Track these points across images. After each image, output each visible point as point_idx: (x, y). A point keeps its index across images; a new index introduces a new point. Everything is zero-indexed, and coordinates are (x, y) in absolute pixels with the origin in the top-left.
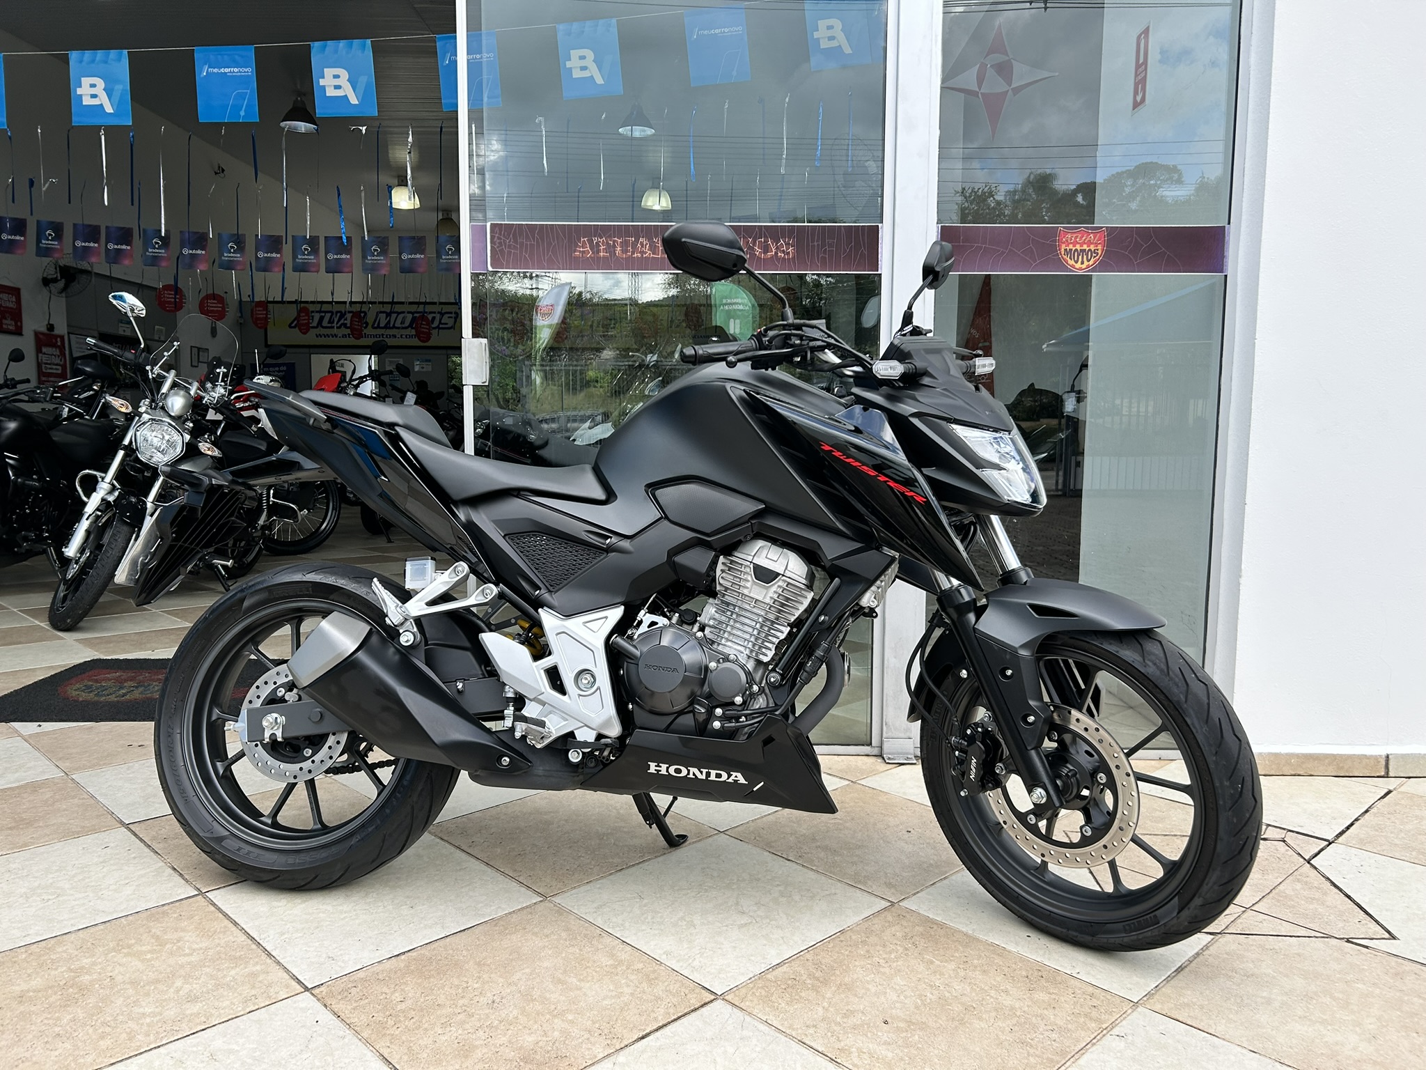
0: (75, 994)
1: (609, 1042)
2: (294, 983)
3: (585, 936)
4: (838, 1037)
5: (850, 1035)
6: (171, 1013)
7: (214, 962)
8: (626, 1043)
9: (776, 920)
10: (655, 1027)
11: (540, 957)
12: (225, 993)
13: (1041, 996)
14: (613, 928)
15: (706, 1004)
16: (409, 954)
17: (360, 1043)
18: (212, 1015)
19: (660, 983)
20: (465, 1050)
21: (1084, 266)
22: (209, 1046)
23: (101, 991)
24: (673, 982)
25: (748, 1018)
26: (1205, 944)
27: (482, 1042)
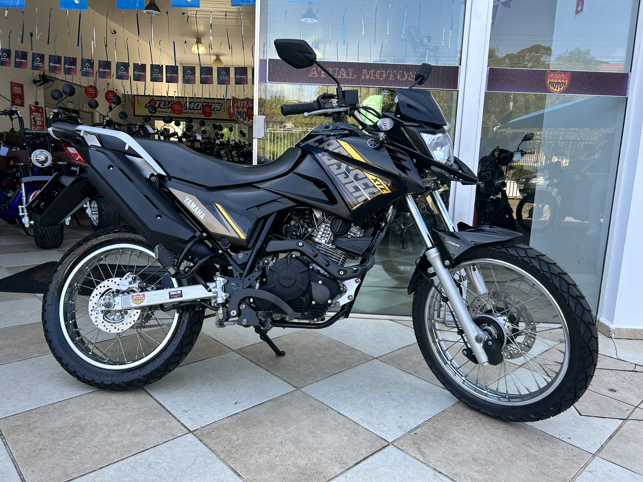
0: (79, 430)
1: (341, 465)
2: (184, 428)
3: (320, 409)
4: (453, 468)
5: (458, 467)
6: (126, 442)
7: (144, 416)
8: (350, 466)
9: (411, 404)
10: (362, 458)
11: (300, 420)
12: (152, 432)
13: (547, 449)
14: (333, 405)
15: (384, 447)
16: (237, 415)
17: (220, 461)
18: (146, 444)
19: (361, 435)
20: (272, 467)
21: (558, 90)
22: (147, 460)
23: (91, 429)
24: (367, 435)
25: (406, 455)
26: (620, 424)
27: (279, 463)
